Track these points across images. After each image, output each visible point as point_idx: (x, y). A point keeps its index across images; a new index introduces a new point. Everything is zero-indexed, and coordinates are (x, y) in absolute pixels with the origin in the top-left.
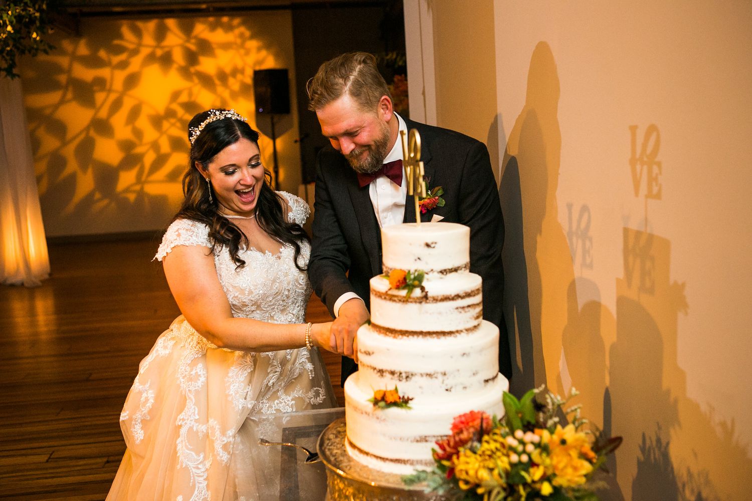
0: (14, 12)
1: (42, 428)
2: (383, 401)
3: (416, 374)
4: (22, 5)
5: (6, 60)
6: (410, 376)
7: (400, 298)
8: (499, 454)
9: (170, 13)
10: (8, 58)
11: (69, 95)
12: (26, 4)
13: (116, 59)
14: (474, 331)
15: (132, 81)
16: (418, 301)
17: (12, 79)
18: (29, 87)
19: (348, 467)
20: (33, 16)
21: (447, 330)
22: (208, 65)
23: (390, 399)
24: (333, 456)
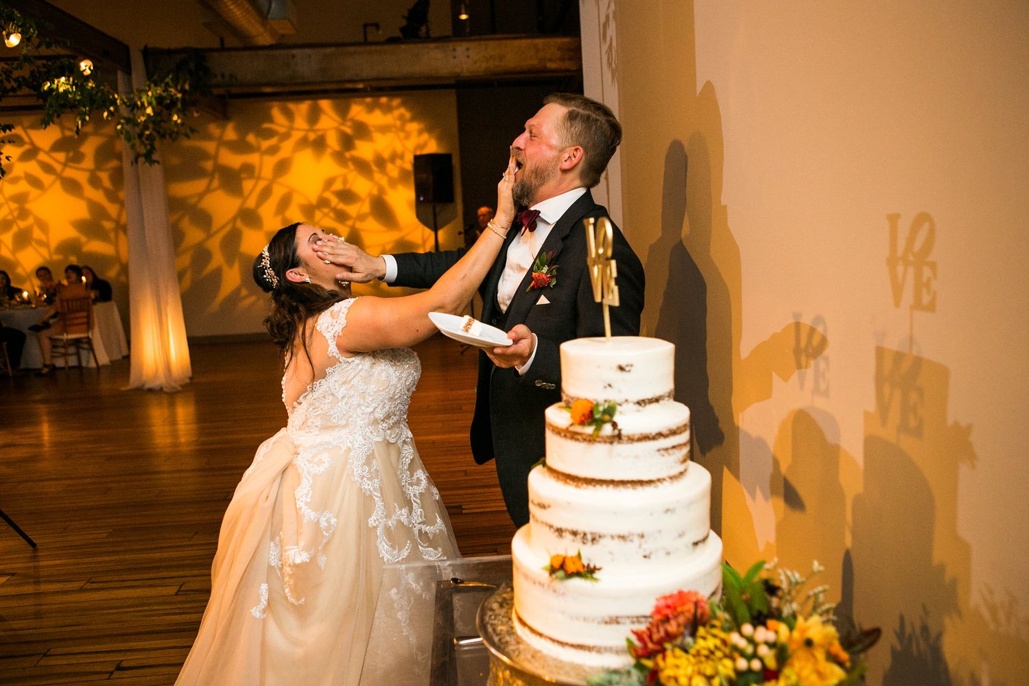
0: (155, 94)
1: (173, 554)
2: (562, 569)
3: (605, 536)
4: (163, 85)
5: (145, 145)
6: (597, 538)
7: (584, 437)
8: (719, 654)
9: (324, 94)
10: (147, 142)
11: (216, 183)
12: (167, 84)
13: (265, 144)
14: (679, 479)
15: (282, 167)
16: (608, 440)
17: (150, 165)
18: (172, 175)
19: (516, 653)
20: (175, 97)
21: (645, 478)
22: (364, 150)
23: (571, 568)
24: (498, 635)
